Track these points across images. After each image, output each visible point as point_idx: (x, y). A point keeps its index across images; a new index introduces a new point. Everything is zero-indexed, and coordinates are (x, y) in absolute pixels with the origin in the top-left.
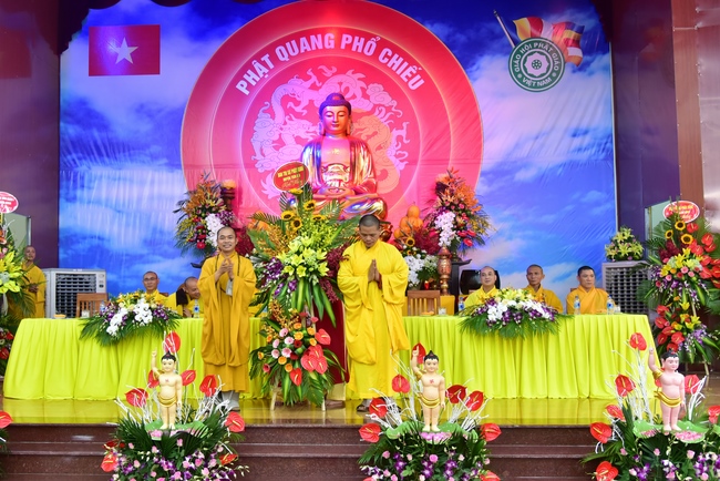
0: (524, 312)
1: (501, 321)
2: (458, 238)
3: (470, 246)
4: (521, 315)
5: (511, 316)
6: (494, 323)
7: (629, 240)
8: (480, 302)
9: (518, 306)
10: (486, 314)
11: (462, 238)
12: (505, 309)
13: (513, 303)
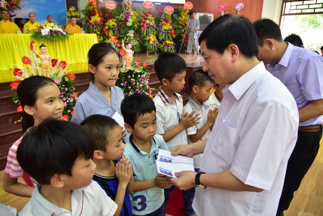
0: (56, 32)
1: (48, 36)
2: (9, 5)
3: (15, 8)
4: (55, 33)
5: (51, 34)
6: (45, 36)
7: (75, 11)
8: (37, 28)
9: (53, 29)
10: (40, 33)
11: (11, 5)
12: (49, 31)
13: (51, 28)
